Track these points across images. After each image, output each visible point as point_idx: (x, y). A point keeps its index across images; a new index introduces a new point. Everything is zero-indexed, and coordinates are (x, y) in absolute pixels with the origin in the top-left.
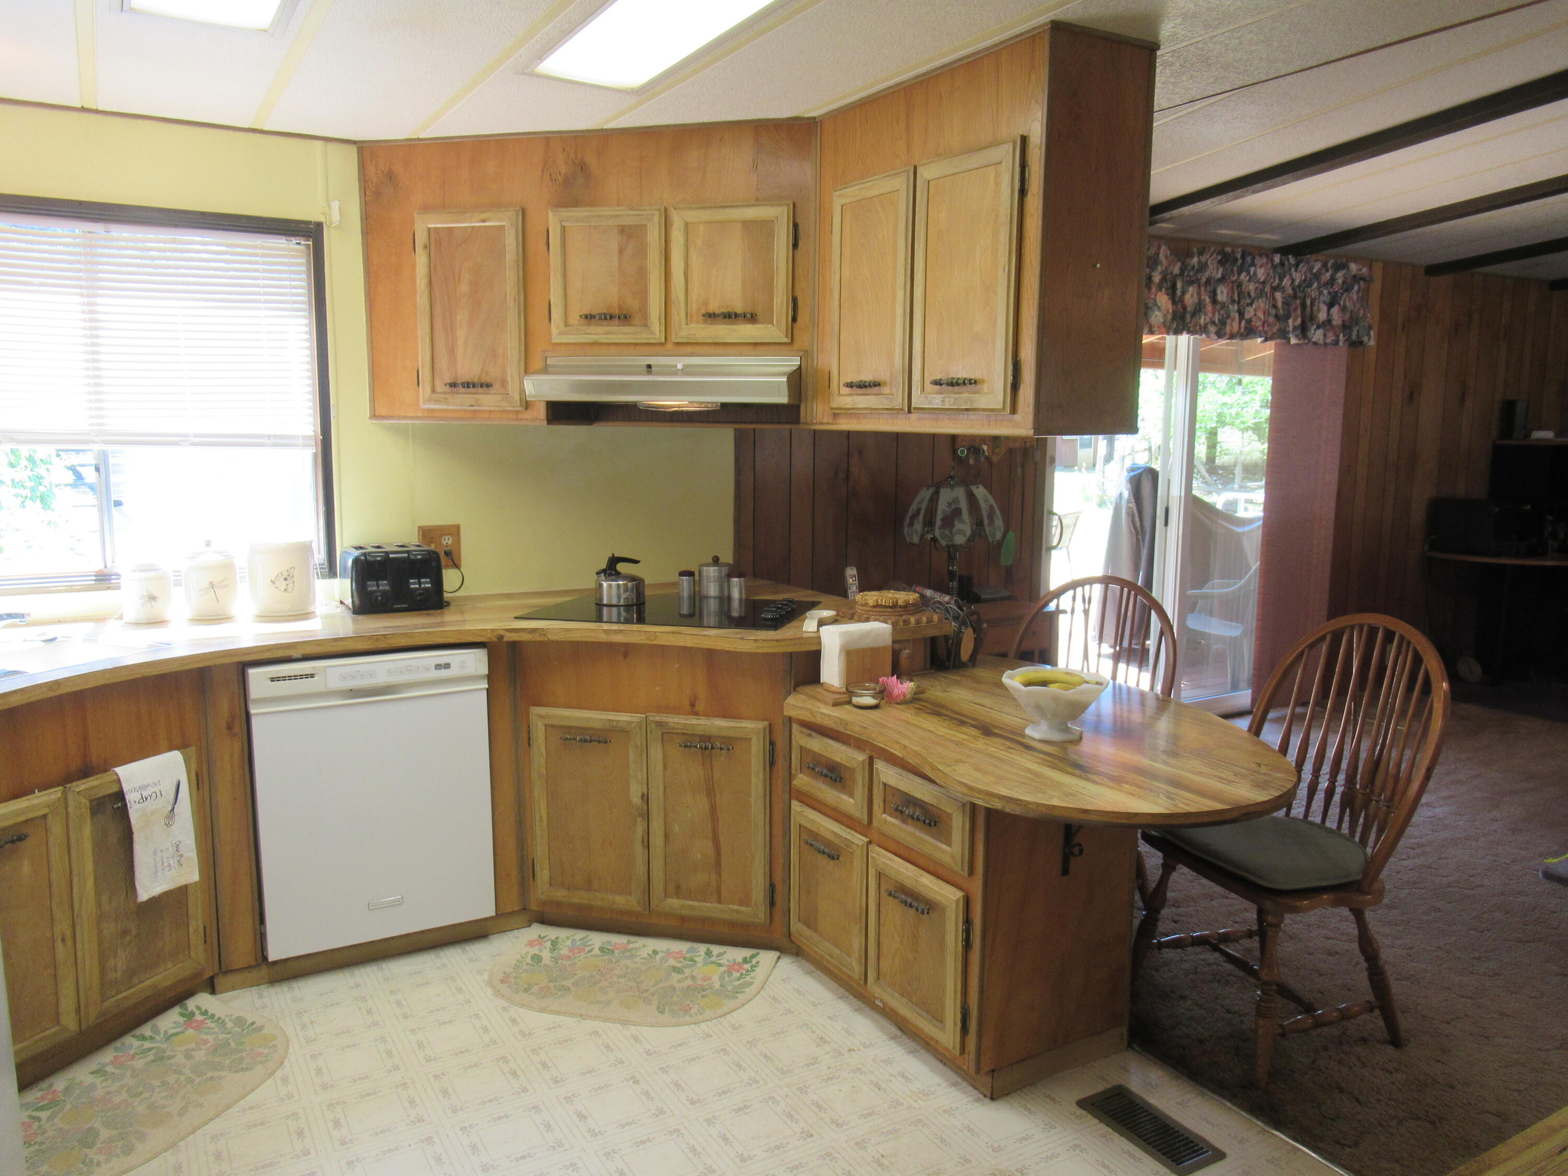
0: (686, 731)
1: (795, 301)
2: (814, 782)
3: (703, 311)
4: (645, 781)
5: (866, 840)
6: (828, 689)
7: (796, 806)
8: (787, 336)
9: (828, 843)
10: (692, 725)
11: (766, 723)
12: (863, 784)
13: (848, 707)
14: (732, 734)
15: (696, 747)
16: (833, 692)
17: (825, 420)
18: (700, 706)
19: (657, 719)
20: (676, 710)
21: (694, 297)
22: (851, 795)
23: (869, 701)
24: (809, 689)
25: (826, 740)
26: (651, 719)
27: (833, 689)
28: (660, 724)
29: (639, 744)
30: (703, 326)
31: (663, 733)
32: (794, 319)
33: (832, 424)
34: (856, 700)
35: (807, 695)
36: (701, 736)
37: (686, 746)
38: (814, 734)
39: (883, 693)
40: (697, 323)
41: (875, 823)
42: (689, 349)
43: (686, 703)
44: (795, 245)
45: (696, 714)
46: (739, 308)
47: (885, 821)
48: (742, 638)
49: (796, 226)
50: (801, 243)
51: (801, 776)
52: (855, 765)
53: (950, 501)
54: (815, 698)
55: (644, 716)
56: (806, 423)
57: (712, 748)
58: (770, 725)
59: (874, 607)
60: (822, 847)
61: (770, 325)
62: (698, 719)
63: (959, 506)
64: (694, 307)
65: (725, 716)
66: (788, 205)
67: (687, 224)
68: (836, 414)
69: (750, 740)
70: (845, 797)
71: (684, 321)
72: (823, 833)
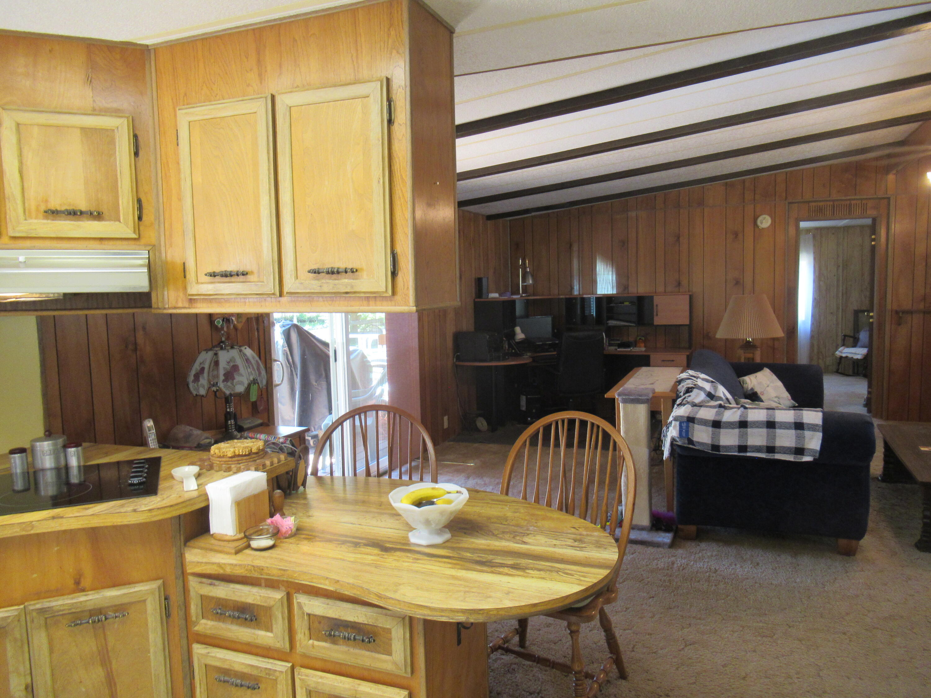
0: (73, 610)
1: (139, 201)
2: (221, 625)
3: (43, 208)
4: (29, 672)
5: (290, 665)
6: (221, 539)
7: (198, 649)
8: (135, 232)
9: (243, 676)
10: (81, 602)
11: (160, 582)
12: (283, 618)
13: (248, 551)
14: (126, 600)
15: (88, 622)
16: (229, 541)
17: (180, 305)
18: (86, 582)
19: (38, 606)
20: (59, 592)
21: (31, 193)
22: (269, 629)
23: (269, 542)
24: (202, 541)
25: (232, 586)
26: (31, 608)
27: (227, 538)
28: (42, 611)
29: (18, 636)
30: (45, 221)
31: (46, 618)
32: (140, 218)
33: (189, 308)
34: (255, 544)
35: (202, 548)
36: (90, 611)
37: (76, 625)
38: (217, 582)
39: (277, 533)
40: (36, 218)
41: (299, 649)
42: (28, 243)
43: (70, 583)
44: (136, 154)
45: (83, 590)
46: (83, 206)
47: (313, 646)
48: (135, 511)
49: (136, 136)
50: (141, 153)
51: (203, 621)
52: (272, 603)
53: (228, 360)
54: (211, 550)
55: (22, 606)
56: (158, 308)
57: (106, 619)
58: (164, 584)
59: (231, 457)
60: (239, 681)
61: (117, 223)
62: (86, 595)
63: (236, 364)
64: (32, 204)
65: (115, 585)
66: (127, 118)
67: (18, 125)
68: (192, 301)
69: (145, 601)
70: (262, 633)
71: (22, 217)
72: (237, 668)
